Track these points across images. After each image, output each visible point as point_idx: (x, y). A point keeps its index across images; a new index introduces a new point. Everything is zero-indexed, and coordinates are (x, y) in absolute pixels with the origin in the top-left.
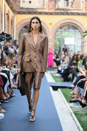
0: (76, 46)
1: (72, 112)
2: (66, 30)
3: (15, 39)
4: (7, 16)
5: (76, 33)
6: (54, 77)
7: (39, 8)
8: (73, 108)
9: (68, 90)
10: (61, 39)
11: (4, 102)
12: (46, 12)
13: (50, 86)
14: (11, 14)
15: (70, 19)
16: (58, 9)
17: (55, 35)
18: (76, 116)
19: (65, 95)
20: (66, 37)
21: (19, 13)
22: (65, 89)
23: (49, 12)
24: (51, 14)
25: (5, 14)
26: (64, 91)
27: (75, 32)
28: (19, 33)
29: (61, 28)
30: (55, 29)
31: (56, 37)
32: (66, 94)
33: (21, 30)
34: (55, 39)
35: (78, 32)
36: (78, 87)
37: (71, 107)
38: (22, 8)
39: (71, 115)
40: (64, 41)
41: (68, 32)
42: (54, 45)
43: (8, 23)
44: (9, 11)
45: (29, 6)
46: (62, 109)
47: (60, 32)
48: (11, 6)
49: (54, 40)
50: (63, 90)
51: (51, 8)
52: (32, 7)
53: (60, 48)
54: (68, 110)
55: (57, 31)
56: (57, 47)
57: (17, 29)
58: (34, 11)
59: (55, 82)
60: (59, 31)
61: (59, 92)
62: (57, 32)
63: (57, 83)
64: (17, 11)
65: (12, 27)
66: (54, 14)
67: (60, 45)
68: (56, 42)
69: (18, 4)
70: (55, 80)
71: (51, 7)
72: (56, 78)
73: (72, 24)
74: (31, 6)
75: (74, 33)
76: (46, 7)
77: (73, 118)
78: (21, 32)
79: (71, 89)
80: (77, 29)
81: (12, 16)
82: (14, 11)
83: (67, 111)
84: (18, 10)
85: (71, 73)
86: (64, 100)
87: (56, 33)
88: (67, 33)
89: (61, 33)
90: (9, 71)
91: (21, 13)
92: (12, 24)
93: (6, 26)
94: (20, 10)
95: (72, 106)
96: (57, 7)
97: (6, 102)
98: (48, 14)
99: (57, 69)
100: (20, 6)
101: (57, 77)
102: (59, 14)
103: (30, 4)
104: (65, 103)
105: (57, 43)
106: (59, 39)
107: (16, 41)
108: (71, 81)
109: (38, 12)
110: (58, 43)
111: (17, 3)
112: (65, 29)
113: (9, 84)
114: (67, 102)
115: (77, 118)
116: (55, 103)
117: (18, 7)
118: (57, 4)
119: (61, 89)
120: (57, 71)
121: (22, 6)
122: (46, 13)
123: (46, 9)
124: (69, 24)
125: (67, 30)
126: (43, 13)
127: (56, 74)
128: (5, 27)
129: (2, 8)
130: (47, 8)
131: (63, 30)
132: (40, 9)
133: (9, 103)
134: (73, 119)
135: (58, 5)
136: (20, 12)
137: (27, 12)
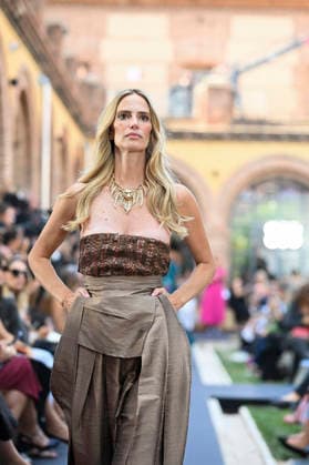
4: (60, 146)
6: (229, 366)
11: (43, 458)
15: (285, 157)
16: (243, 121)
17: (232, 210)
24: (217, 137)
25: (55, 141)
29: (253, 186)
40: (261, 234)
41: (279, 201)
42: (227, 246)
66: (227, 137)
101: (239, 366)
110: (241, 241)
130: (205, 119)
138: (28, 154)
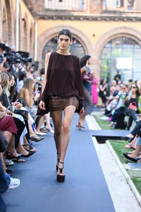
0: (134, 71)
1: (129, 178)
2: (118, 46)
3: (35, 60)
4: (23, 22)
5: (136, 50)
6: (99, 122)
7: (75, 10)
8: (130, 172)
9: (123, 143)
10: (111, 60)
11: (19, 162)
12: (86, 16)
13: (93, 136)
14: (30, 19)
15: (125, 28)
16: (106, 11)
17: (101, 53)
18: (136, 185)
19: (118, 151)
20: (118, 57)
21: (43, 18)
22: (117, 141)
23: (91, 17)
24: (95, 19)
25: (21, 20)
26: (116, 143)
27: (134, 48)
28: (42, 49)
29: (110, 42)
30: (101, 43)
31: (103, 57)
32: (119, 148)
33: (46, 46)
34: (101, 59)
35: (138, 48)
36: (139, 138)
37: (127, 170)
38: (48, 10)
39: (128, 183)
40: (115, 63)
41: (123, 48)
42: (99, 69)
43: (26, 33)
44: (26, 15)
45: (59, 6)
46: (113, 173)
47: (110, 49)
48: (30, 7)
49: (100, 62)
50: (114, 143)
51: (95, 10)
52: (63, 8)
53: (109, 74)
54: (122, 175)
55: (105, 47)
56: (104, 73)
57: (39, 44)
58: (67, 14)
59: (100, 129)
60: (108, 48)
61: (108, 146)
62: (105, 49)
63: (105, 131)
64: (39, 15)
65: (31, 41)
66: (99, 19)
67: (109, 70)
68: (102, 65)
69: (41, 4)
70: (101, 127)
71: (95, 8)
72: (102, 123)
73: (128, 36)
74: (62, 6)
75: (132, 50)
76: (87, 9)
77: (130, 187)
78: (47, 48)
79: (128, 141)
80: (137, 43)
81: (32, 23)
82: (34, 15)
83: (120, 177)
84: (40, 13)
85: (127, 115)
86: (115, 158)
87: (102, 51)
88: (120, 50)
89: (111, 51)
90: (26, 111)
91: (46, 18)
92: (31, 36)
93: (22, 39)
94: (44, 13)
95: (129, 168)
96: (104, 8)
97: (23, 162)
98: (90, 19)
99: (104, 109)
100: (44, 6)
101: (104, 121)
102: (108, 19)
103: (60, 3)
104: (117, 164)
105: (103, 67)
106: (108, 60)
107: (37, 63)
108: (126, 128)
109: (73, 16)
110: (106, 66)
111: (40, 2)
112: (117, 44)
113: (27, 132)
114: (121, 162)
115: (137, 187)
116: (101, 164)
117: (40, 9)
118: (104, 3)
119: (111, 141)
120: (104, 113)
121: (48, 6)
122: (86, 19)
123: (86, 11)
124: (124, 35)
125: (121, 46)
126: (81, 18)
127: (102, 117)
128: (20, 41)
129: (16, 10)
130: (89, 10)
131: (113, 45)
132: (78, 11)
133: (26, 162)
134: (131, 189)
135: (106, 5)
136: (45, 15)
137: (55, 16)
138: (10, 26)
